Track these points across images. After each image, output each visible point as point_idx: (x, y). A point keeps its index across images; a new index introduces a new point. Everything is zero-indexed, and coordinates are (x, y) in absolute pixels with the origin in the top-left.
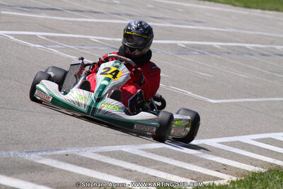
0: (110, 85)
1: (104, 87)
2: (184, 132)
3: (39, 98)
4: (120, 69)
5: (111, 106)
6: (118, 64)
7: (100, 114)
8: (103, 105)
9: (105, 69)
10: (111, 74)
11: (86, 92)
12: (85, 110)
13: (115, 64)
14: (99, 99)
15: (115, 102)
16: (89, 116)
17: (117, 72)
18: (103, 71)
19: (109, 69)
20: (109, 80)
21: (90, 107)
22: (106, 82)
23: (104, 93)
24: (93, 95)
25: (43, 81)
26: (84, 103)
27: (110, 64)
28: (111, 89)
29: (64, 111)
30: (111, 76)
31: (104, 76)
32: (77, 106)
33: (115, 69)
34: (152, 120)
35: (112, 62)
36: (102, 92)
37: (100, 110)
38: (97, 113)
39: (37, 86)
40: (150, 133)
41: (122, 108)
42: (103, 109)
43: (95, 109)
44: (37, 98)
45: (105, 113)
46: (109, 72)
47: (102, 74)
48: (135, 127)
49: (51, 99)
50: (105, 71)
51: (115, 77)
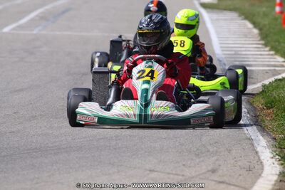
0: (151, 88)
1: (146, 91)
3: (83, 123)
4: (154, 69)
5: (161, 108)
6: (150, 64)
7: (153, 119)
8: (152, 109)
11: (131, 102)
12: (136, 120)
13: (147, 65)
14: (146, 105)
15: (163, 103)
16: (143, 125)
18: (138, 75)
19: (144, 71)
20: (148, 82)
21: (140, 115)
22: (146, 86)
23: (149, 98)
24: (138, 102)
25: (81, 104)
26: (132, 113)
27: (142, 66)
30: (148, 78)
31: (141, 80)
32: (126, 118)
34: (206, 110)
35: (144, 63)
36: (146, 96)
37: (152, 115)
38: (150, 120)
39: (77, 110)
40: (209, 124)
41: (172, 107)
42: (154, 113)
43: (146, 116)
44: (81, 122)
45: (158, 117)
46: (145, 74)
47: (139, 78)
48: (192, 121)
49: (96, 120)
50: (140, 74)
51: (152, 77)
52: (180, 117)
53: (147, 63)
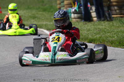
0: (57, 46)
1: (55, 47)
2: (101, 56)
3: (25, 64)
4: (60, 36)
6: (58, 34)
7: (58, 61)
8: (58, 56)
9: (52, 38)
10: (56, 40)
11: (47, 53)
12: (50, 61)
13: (57, 35)
14: (55, 54)
15: (63, 53)
16: (53, 64)
17: (59, 38)
18: (52, 40)
19: (55, 38)
20: (56, 43)
21: (52, 59)
22: (55, 45)
23: (56, 50)
24: (51, 53)
25: (24, 55)
26: (48, 58)
27: (54, 35)
28: (59, 47)
29: (40, 65)
30: (57, 41)
31: (53, 42)
32: (45, 61)
33: (58, 37)
34: (84, 55)
35: (55, 34)
36: (55, 50)
37: (57, 59)
38: (56, 61)
39: (23, 58)
40: (86, 62)
41: (67, 55)
42: (59, 58)
43: (55, 59)
44: (24, 64)
45: (60, 60)
46: (55, 39)
47: (52, 41)
48: (77, 61)
49: (31, 62)
50: (53, 39)
51: (59, 41)
52: (71, 60)
53: (56, 34)
